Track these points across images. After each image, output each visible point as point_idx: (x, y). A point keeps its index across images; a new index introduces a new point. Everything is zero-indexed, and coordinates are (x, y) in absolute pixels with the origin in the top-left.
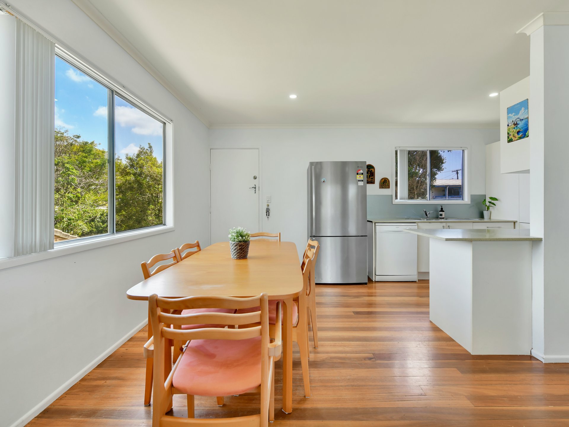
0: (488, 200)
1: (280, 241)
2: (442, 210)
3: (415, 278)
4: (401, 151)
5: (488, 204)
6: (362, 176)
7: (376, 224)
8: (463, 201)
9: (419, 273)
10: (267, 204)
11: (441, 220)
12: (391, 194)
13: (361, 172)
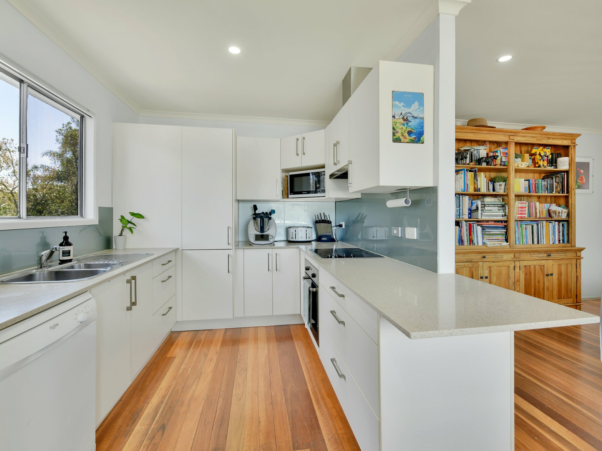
2: (66, 242)
8: (83, 219)
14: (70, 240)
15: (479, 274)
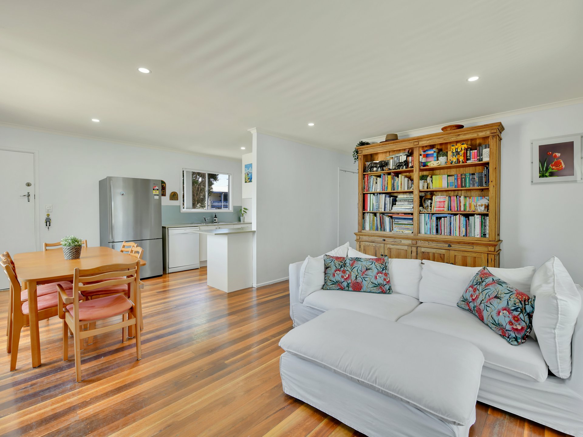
0: (243, 210)
1: (87, 247)
2: (216, 217)
3: (198, 266)
4: (187, 172)
5: (243, 212)
6: (158, 191)
7: (169, 229)
8: (229, 210)
9: (201, 262)
10: (47, 213)
11: (215, 224)
12: (179, 205)
13: (157, 188)
14: (216, 216)
15: (381, 253)
